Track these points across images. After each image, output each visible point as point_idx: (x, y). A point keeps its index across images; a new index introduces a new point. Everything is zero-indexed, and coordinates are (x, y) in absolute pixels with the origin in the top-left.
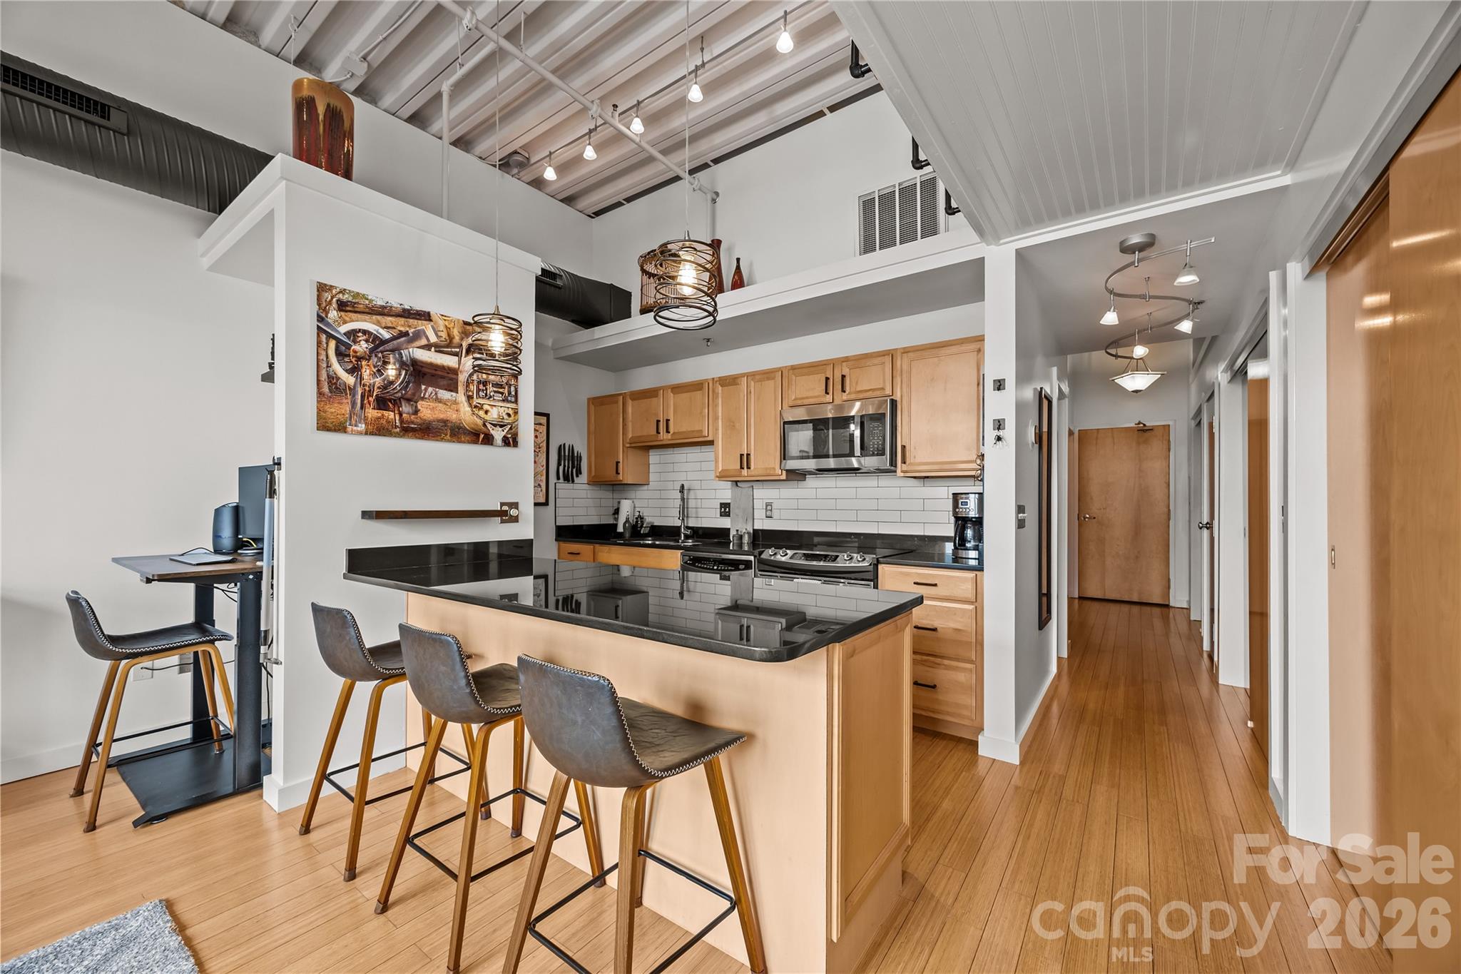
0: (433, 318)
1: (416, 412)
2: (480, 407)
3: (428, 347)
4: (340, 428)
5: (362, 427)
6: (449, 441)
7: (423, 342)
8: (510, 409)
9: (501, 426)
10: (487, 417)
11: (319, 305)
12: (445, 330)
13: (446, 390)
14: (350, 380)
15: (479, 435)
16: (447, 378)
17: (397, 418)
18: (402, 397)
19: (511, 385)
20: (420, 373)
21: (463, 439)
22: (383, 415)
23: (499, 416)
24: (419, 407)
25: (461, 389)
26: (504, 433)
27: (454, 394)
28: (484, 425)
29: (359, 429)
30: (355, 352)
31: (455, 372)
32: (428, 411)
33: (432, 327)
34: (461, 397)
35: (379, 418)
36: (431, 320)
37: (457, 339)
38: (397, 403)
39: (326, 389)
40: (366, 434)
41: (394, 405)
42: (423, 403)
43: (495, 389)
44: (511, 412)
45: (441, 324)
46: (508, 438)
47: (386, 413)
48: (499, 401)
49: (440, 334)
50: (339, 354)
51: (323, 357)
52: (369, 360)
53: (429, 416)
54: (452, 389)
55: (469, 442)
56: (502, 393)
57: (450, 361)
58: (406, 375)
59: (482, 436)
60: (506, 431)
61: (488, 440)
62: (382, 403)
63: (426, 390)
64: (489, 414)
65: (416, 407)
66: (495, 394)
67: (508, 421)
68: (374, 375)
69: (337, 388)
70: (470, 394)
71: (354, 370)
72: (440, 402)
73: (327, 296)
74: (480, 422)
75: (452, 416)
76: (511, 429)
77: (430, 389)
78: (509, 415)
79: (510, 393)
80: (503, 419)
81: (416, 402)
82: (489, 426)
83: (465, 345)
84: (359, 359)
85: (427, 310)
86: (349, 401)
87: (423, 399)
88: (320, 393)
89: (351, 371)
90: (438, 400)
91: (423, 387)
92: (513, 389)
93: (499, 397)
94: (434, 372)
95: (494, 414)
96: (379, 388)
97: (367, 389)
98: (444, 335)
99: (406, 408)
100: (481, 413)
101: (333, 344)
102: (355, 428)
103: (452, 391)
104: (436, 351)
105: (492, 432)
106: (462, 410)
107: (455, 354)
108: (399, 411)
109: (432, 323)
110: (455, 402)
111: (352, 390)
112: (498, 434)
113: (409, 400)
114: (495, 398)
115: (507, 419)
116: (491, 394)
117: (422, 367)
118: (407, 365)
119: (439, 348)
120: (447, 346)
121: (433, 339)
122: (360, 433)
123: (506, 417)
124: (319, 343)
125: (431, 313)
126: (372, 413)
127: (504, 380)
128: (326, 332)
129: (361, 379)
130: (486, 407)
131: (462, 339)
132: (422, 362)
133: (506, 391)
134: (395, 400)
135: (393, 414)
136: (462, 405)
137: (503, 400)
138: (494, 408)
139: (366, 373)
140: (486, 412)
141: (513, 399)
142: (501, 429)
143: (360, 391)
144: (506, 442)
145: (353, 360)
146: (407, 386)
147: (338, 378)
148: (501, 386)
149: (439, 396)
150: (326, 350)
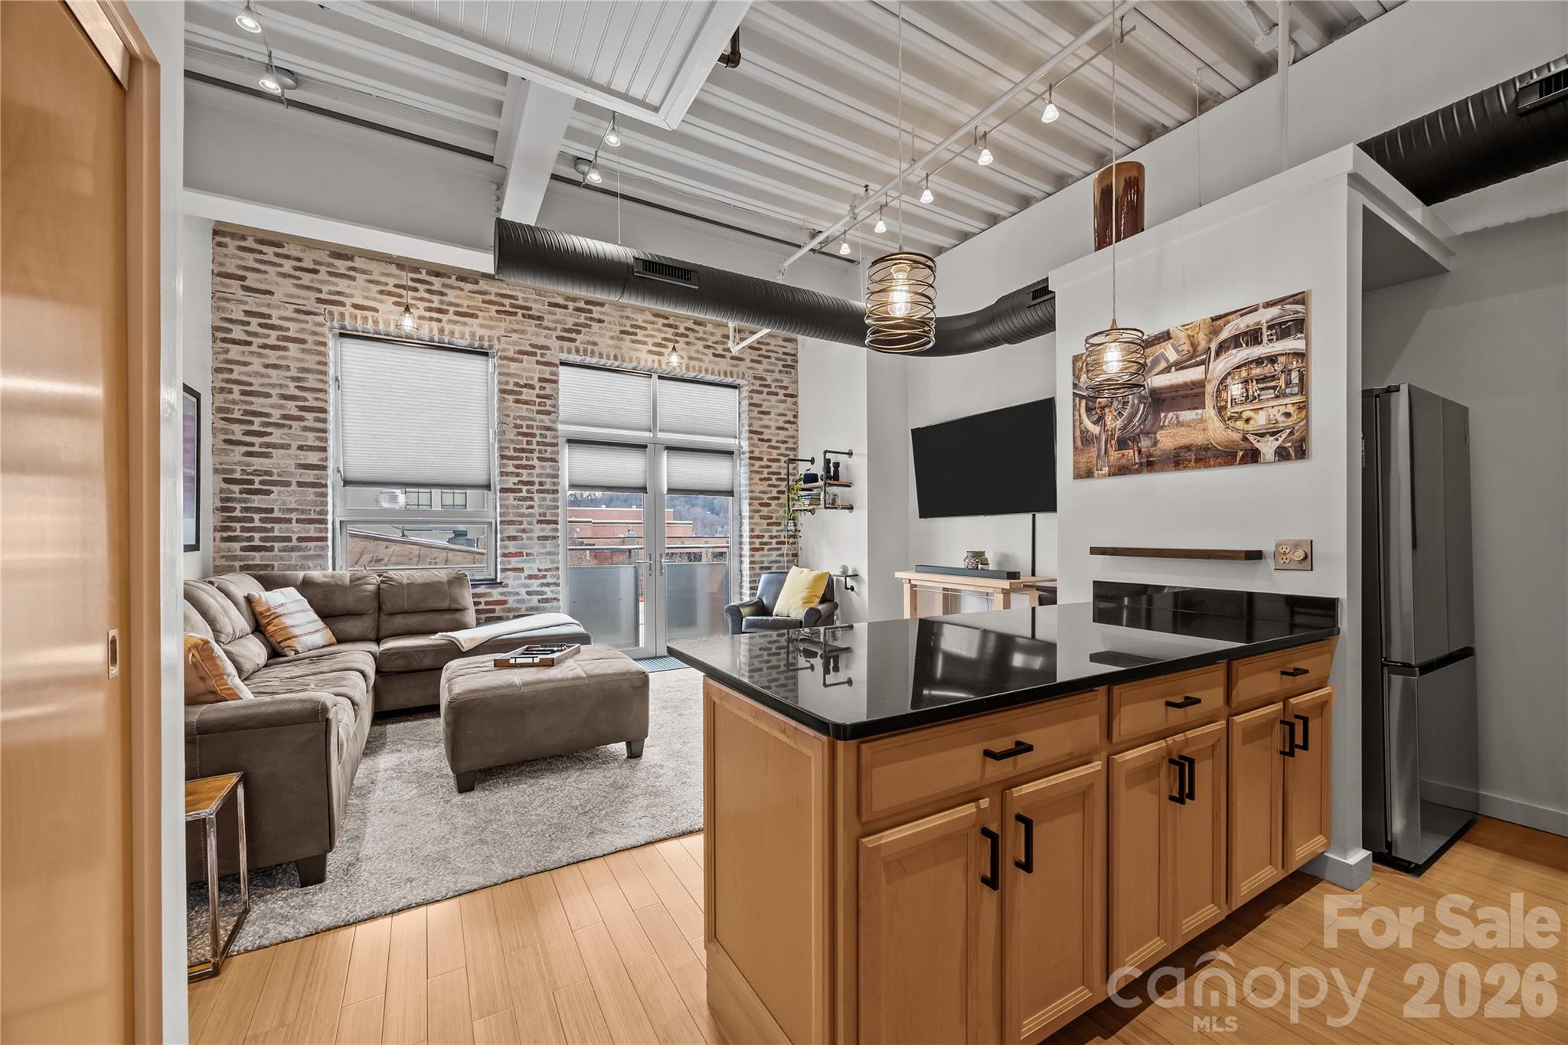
0: (1173, 335)
1: (1155, 443)
2: (1238, 417)
3: (1167, 370)
4: (1089, 474)
5: (1106, 470)
6: (1193, 468)
7: (1163, 365)
8: (1290, 406)
9: (1273, 434)
10: (1250, 427)
11: (1074, 374)
12: (1188, 342)
13: (1189, 409)
14: (1095, 429)
15: (1237, 453)
16: (1191, 396)
17: (1136, 454)
18: (1142, 432)
19: (1290, 371)
20: (1161, 401)
21: (1212, 463)
22: (1123, 455)
23: (1270, 420)
24: (1158, 438)
25: (1209, 402)
26: (1277, 443)
27: (1200, 411)
28: (1245, 439)
29: (1103, 472)
30: (1100, 403)
31: (1200, 384)
32: (1168, 440)
33: (1173, 346)
34: (1209, 412)
35: (1120, 458)
36: (1171, 338)
37: (1203, 344)
38: (1135, 439)
39: (1079, 444)
40: (1109, 475)
41: (1133, 442)
42: (1164, 432)
43: (1261, 386)
44: (1291, 409)
45: (1182, 337)
46: (1285, 448)
47: (1125, 452)
48: (1268, 400)
49: (1180, 349)
50: (1089, 410)
51: (1077, 417)
52: (1110, 406)
53: (1167, 444)
54: (1197, 406)
55: (1220, 465)
56: (1274, 388)
57: (1194, 374)
58: (1144, 408)
59: (1241, 453)
60: (1281, 440)
61: (1253, 456)
62: (1122, 444)
63: (1165, 417)
64: (1252, 422)
65: (1155, 438)
66: (1263, 392)
67: (1285, 425)
68: (1115, 419)
69: (1087, 440)
70: (1222, 404)
71: (1099, 420)
72: (1182, 426)
73: (1079, 364)
74: (1237, 437)
75: (1197, 438)
76: (1292, 433)
77: (1170, 415)
78: (1288, 415)
79: (1288, 383)
80: (1277, 422)
81: (1155, 434)
82: (1251, 438)
83: (1214, 346)
84: (1103, 408)
85: (1165, 329)
86: (1096, 449)
87: (1162, 428)
88: (1075, 448)
89: (1095, 423)
90: (1180, 424)
91: (1163, 415)
92: (1295, 376)
93: (1270, 393)
94: (1174, 394)
95: (1260, 420)
96: (1119, 429)
97: (1110, 433)
98: (1186, 347)
99: (1145, 443)
100: (1240, 424)
101: (1084, 402)
102: (1100, 472)
103: (1197, 408)
104: (1176, 370)
105: (1257, 445)
106: (1211, 427)
107: (1202, 363)
108: (1138, 446)
109: (1171, 341)
110: (1202, 420)
111: (1098, 438)
112: (1268, 447)
113: (1147, 434)
114: (1261, 398)
115: (1284, 422)
116: (1256, 394)
117: (1161, 393)
118: (1146, 398)
119: (1180, 366)
120: (1191, 358)
121: (1173, 356)
122: (1104, 476)
123: (1281, 419)
124: (1074, 406)
125: (1171, 330)
126: (1114, 455)
127: (1278, 367)
128: (1078, 395)
129: (1105, 425)
130: (1245, 415)
131: (1210, 341)
132: (1161, 388)
133: (1282, 383)
134: (1134, 437)
135: (1131, 451)
136: (1210, 422)
137: (1277, 397)
138: (1260, 412)
139: (1108, 419)
140: (1247, 421)
141: (1296, 390)
142: (1272, 438)
143: (1104, 437)
144: (1282, 454)
145: (1098, 411)
146: (1145, 420)
147: (1088, 431)
148: (1273, 378)
149: (1181, 419)
150: (1079, 411)
